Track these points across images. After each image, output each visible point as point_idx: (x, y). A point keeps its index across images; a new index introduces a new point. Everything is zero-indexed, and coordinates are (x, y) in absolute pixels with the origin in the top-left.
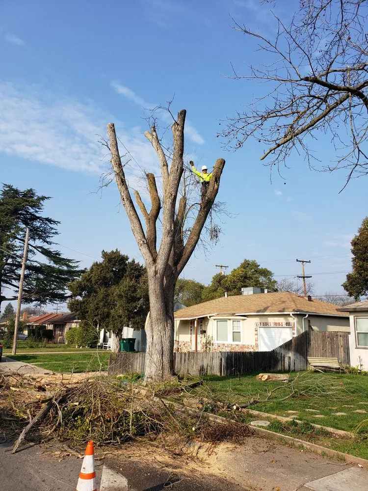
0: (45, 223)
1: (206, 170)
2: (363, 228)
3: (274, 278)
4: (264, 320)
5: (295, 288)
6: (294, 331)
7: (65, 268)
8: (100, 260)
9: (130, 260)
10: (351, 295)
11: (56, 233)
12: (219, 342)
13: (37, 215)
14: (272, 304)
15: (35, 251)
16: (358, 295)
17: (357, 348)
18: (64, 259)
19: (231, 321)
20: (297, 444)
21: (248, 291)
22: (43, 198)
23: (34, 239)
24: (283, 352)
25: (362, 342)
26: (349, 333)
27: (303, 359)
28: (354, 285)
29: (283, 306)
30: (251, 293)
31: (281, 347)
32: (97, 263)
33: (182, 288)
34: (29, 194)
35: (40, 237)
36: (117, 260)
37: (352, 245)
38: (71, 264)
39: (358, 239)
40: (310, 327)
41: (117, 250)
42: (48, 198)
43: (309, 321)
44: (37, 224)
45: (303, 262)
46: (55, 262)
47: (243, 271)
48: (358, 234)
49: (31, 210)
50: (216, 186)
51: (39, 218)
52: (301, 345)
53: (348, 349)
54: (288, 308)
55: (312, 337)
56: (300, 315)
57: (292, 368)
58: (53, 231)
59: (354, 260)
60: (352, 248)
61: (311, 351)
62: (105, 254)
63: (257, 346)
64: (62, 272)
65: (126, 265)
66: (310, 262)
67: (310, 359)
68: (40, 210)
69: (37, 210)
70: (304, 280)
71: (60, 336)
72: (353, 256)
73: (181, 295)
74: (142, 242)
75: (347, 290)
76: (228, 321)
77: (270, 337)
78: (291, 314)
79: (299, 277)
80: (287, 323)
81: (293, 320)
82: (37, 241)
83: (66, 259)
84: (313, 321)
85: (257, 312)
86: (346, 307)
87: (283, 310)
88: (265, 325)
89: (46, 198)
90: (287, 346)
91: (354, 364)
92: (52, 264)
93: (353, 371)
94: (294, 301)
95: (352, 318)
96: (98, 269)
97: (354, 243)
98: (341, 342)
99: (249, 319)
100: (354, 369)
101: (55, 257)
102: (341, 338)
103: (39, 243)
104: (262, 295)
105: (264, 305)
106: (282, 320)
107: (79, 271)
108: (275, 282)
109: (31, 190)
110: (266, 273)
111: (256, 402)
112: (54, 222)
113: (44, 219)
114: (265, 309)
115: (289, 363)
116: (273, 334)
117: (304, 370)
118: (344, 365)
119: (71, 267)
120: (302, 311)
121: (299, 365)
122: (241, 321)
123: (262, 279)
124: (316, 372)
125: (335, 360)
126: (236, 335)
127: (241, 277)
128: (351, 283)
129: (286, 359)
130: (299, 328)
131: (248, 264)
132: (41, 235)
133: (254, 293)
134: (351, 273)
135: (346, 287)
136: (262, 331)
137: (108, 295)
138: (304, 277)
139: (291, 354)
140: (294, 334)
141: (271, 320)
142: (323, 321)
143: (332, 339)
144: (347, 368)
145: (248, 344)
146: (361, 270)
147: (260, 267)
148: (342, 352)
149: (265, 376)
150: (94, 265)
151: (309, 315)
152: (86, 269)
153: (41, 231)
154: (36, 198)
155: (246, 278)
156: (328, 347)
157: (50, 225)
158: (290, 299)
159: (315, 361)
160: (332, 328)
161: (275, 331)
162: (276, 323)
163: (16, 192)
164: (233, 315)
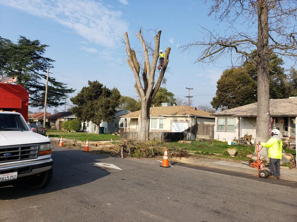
0: (46, 61)
1: (162, 52)
2: (223, 75)
3: (175, 97)
4: (175, 119)
5: (183, 102)
6: (189, 124)
7: (60, 88)
8: (87, 86)
9: (104, 87)
10: (214, 107)
11: (53, 67)
12: (152, 129)
13: (41, 56)
14: (179, 111)
15: (41, 77)
16: (217, 108)
17: (217, 131)
18: (58, 82)
19: (159, 119)
20: (205, 157)
21: (164, 105)
22: (45, 46)
23: (38, 70)
24: (186, 132)
25: (220, 129)
26: (215, 125)
27: (194, 136)
28: (216, 103)
29: (184, 112)
30: (166, 105)
31: (185, 130)
32: (85, 87)
33: (123, 101)
34: (36, 43)
35: (42, 69)
36: (98, 86)
37: (217, 84)
38: (62, 86)
39: (220, 81)
40: (196, 122)
41: (96, 81)
42: (48, 46)
43: (196, 120)
44: (40, 61)
45: (189, 89)
46: (54, 85)
47: (160, 94)
48: (220, 78)
49: (38, 53)
50: (167, 61)
51: (42, 57)
52: (194, 130)
53: (213, 132)
54: (187, 114)
55: (198, 127)
56: (192, 117)
57: (189, 139)
58: (50, 66)
59: (217, 91)
60: (217, 85)
61: (198, 132)
62: (90, 83)
63: (171, 130)
64: (58, 90)
65: (102, 89)
66: (192, 89)
67: (197, 136)
68: (43, 53)
69: (41, 53)
70: (189, 99)
71: (53, 126)
72: (217, 89)
73: (123, 105)
74: (140, 87)
75: (213, 105)
76: (158, 119)
77: (178, 126)
78: (189, 116)
79: (187, 97)
80: (186, 120)
81: (189, 119)
82: (40, 71)
83: (59, 83)
84: (198, 119)
85: (172, 115)
86: (214, 114)
87: (185, 114)
88: (176, 121)
89: (46, 46)
90: (188, 130)
91: (216, 138)
92: (53, 86)
93: (215, 141)
94: (189, 110)
95: (216, 118)
96: (87, 90)
97: (218, 83)
98: (211, 129)
99: (167, 118)
100: (215, 140)
101: (53, 81)
102: (211, 127)
103: (41, 72)
104: (172, 107)
105: (175, 111)
106: (184, 119)
107: (67, 90)
108: (175, 99)
109: (38, 41)
110: (171, 95)
111: (185, 148)
112: (51, 60)
113: (45, 58)
114: (176, 114)
115: (189, 137)
116: (179, 125)
117: (194, 141)
118: (211, 139)
119: (62, 87)
120: (193, 115)
121: (193, 138)
122: (164, 119)
123: (169, 98)
124: (200, 141)
125: (208, 136)
126: (161, 125)
127: (159, 97)
128: (215, 102)
129: (187, 136)
130: (192, 123)
131: (162, 90)
132: (42, 67)
133: (168, 106)
134: (215, 97)
135: (212, 104)
136: (174, 124)
137: (93, 105)
138: (189, 97)
139: (190, 134)
140: (189, 125)
141: (179, 119)
142: (202, 119)
143: (207, 128)
144: (213, 140)
145: (167, 129)
146: (220, 96)
147: (168, 92)
148: (211, 133)
149: (182, 141)
150: (84, 88)
151: (197, 117)
152: (72, 89)
153: (43, 65)
154: (40, 45)
155: (161, 97)
156: (205, 131)
157: (49, 62)
158: (187, 109)
159: (200, 137)
160: (206, 123)
161: (180, 124)
162: (181, 120)
163: (29, 41)
164: (160, 116)
